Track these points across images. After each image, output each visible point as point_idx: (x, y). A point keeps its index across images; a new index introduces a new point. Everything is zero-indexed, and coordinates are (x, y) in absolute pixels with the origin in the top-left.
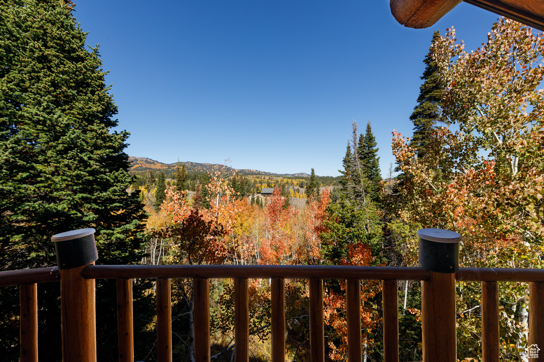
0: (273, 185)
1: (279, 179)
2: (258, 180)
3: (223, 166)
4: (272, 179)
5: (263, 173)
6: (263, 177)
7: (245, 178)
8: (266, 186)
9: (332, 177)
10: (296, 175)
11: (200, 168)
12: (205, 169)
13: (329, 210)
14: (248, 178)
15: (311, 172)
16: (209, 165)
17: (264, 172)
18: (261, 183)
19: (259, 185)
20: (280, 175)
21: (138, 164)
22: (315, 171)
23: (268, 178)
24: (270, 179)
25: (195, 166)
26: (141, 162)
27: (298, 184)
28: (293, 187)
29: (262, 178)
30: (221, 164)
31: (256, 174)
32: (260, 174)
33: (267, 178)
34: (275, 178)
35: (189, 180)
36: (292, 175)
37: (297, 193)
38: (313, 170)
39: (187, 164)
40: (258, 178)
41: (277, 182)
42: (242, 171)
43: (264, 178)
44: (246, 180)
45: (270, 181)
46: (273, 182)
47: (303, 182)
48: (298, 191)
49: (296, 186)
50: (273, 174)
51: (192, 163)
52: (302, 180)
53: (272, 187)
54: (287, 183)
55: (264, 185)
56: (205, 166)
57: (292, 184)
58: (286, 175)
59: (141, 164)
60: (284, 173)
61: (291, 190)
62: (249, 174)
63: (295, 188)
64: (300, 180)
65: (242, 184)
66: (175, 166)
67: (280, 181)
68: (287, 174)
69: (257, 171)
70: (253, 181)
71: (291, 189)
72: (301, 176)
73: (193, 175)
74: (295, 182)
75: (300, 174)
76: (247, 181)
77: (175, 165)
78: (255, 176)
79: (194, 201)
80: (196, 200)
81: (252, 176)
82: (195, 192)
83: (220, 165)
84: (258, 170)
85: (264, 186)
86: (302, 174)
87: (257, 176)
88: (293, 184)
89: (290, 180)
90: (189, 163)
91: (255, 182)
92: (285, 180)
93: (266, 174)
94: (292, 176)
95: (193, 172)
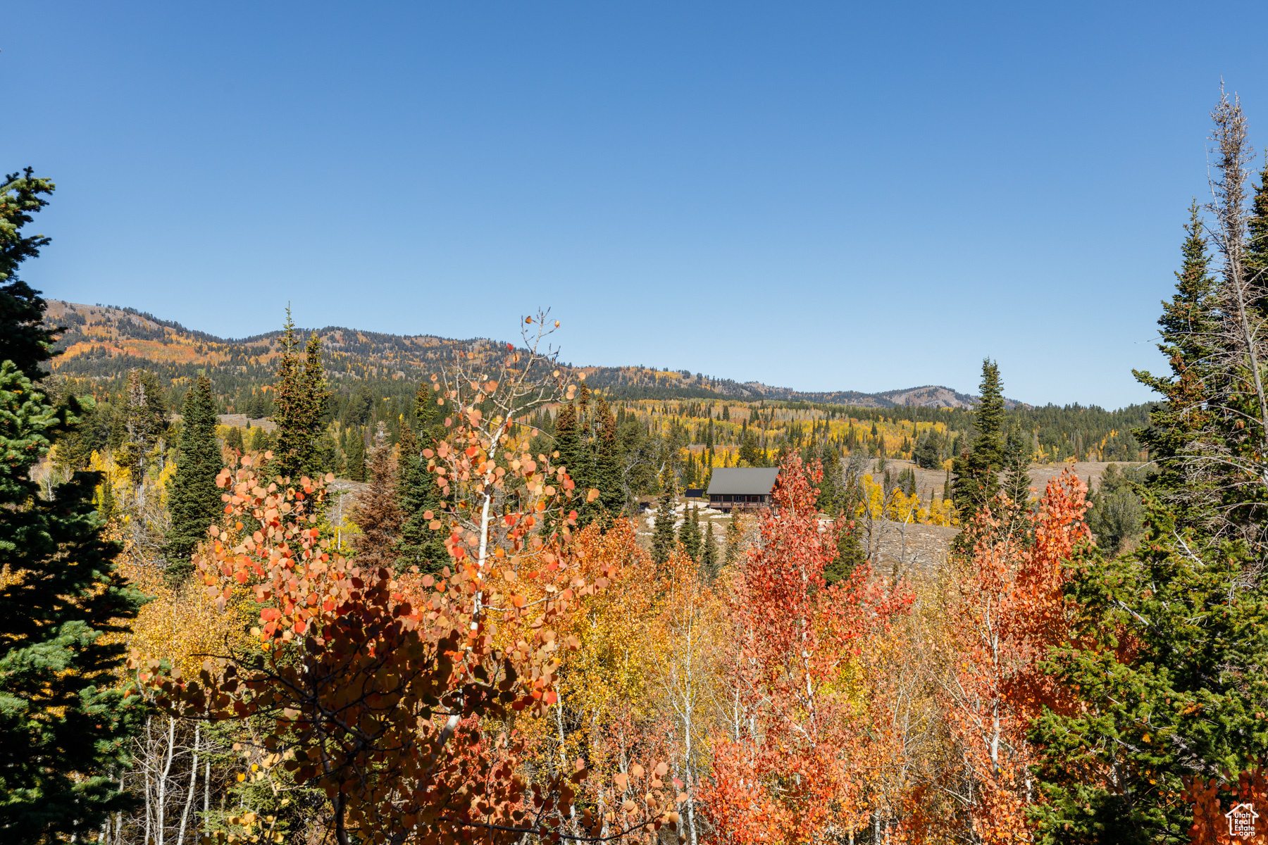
0: (771, 453)
1: (808, 420)
2: (691, 425)
3: (508, 349)
4: (766, 422)
5: (718, 390)
6: (718, 409)
7: (621, 413)
8: (736, 457)
9: (1096, 411)
10: (900, 401)
11: (390, 358)
12: (417, 364)
13: (1085, 593)
14: (638, 413)
15: (981, 380)
16: (435, 343)
17: (727, 384)
18: (707, 439)
19: (696, 451)
20: (809, 396)
21: (86, 340)
22: (1004, 377)
23: (747, 414)
24: (755, 417)
25: (364, 350)
26: (100, 331)
27: (906, 447)
28: (882, 464)
29: (714, 412)
30: (498, 338)
31: (680, 393)
32: (703, 394)
33: (740, 412)
34: (785, 416)
35: (337, 424)
36: (878, 397)
37: (901, 496)
38: (990, 373)
39: (324, 340)
40: (692, 413)
41: (795, 434)
42: (605, 376)
43: (726, 416)
44: (628, 426)
45: (755, 430)
46: (772, 433)
47: (934, 435)
48: (909, 484)
49: (898, 456)
50: (772, 393)
51: (349, 335)
52: (928, 426)
53: (765, 463)
54: (849, 441)
55: (722, 450)
56: (419, 347)
57: (877, 446)
58: (842, 396)
59: (101, 340)
60: (834, 389)
61: (870, 480)
62: (646, 393)
63: (889, 467)
64: (921, 426)
65: (608, 443)
66: (266, 350)
67: (808, 431)
68: (849, 395)
69: (687, 375)
70: (664, 430)
71: (868, 472)
72: (923, 402)
73: (356, 399)
74: (892, 437)
75: (917, 392)
76: (634, 432)
77: (266, 342)
78: (674, 404)
79: (360, 534)
80: (372, 526)
81: (659, 405)
82: (366, 487)
83: (494, 345)
84: (694, 373)
85: (727, 453)
86: (933, 392)
87: (687, 402)
88: (881, 445)
89: (863, 428)
90: (338, 335)
91: (678, 435)
92: (839, 427)
93: (733, 392)
94: (876, 406)
95: (354, 383)
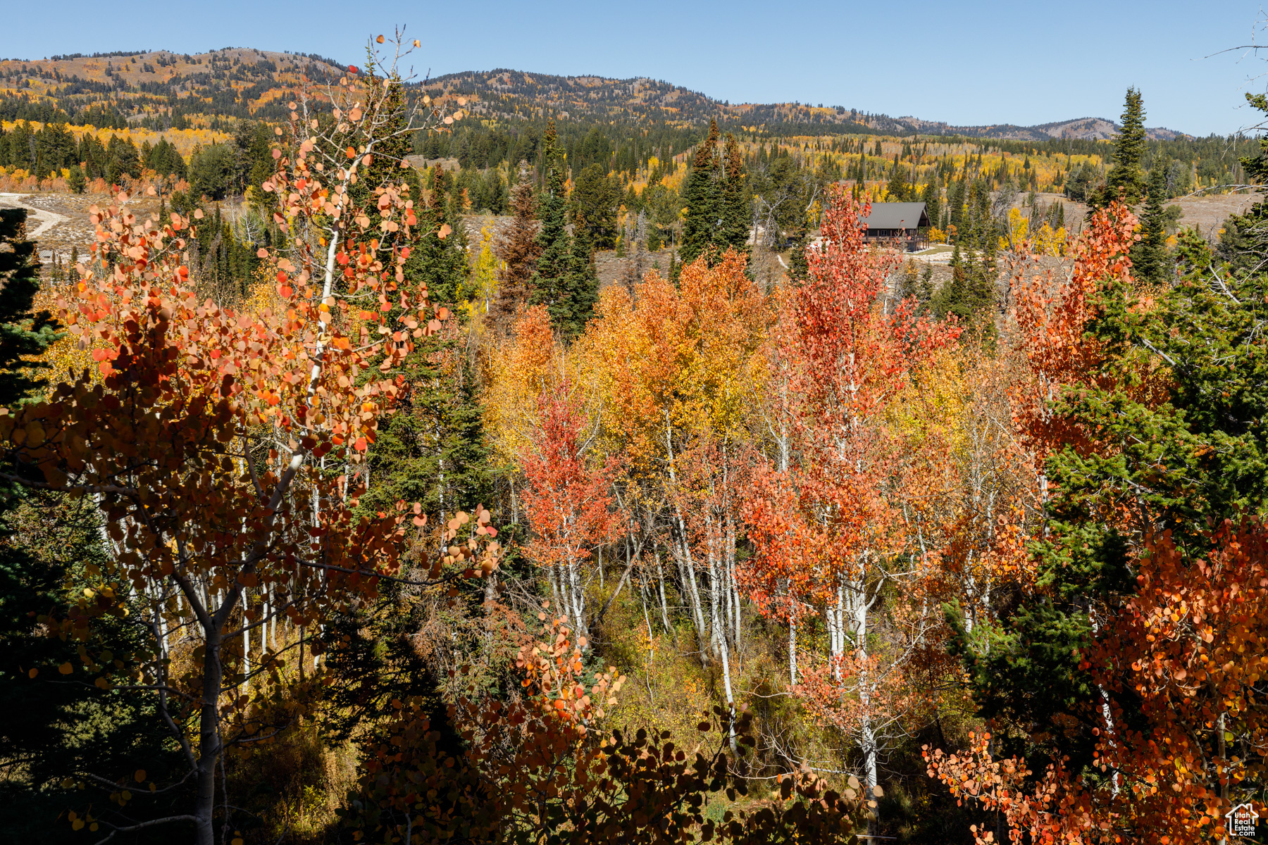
0: (920, 188)
1: (959, 154)
2: (843, 160)
3: (666, 88)
4: (918, 157)
5: (871, 125)
6: (870, 145)
7: (775, 150)
8: (885, 192)
10: (1056, 133)
11: (555, 99)
12: (580, 105)
14: (791, 150)
15: (1123, 110)
16: (597, 83)
17: (881, 119)
18: (858, 174)
19: (846, 188)
20: (963, 130)
21: (278, 86)
23: (899, 149)
24: (907, 152)
25: (530, 91)
26: (290, 77)
27: (1058, 181)
28: (1032, 198)
29: (867, 148)
30: (657, 78)
31: (833, 129)
32: (856, 130)
33: (892, 147)
34: (937, 151)
35: (506, 163)
36: (1034, 130)
37: (1048, 229)
38: (1133, 102)
39: (492, 81)
40: (845, 149)
41: (946, 168)
42: (762, 114)
43: (879, 151)
44: (778, 162)
45: (906, 164)
46: (923, 168)
47: (1087, 168)
48: (1058, 218)
49: (1049, 190)
50: (926, 128)
51: (516, 76)
52: (1082, 158)
53: (913, 198)
54: (1001, 175)
55: (873, 185)
56: (581, 88)
57: (1029, 180)
58: (997, 130)
59: (291, 86)
60: (989, 123)
61: (1017, 212)
62: (801, 129)
63: (1039, 201)
64: (1075, 159)
65: (734, 179)
66: (440, 93)
67: (959, 166)
68: (1004, 129)
69: (841, 110)
70: (815, 167)
71: (1016, 206)
72: (1079, 134)
73: (523, 138)
74: (1044, 171)
75: (1074, 124)
76: (783, 169)
77: (440, 85)
78: (827, 140)
79: (504, 266)
80: (517, 260)
81: (812, 141)
82: (508, 221)
83: (653, 84)
84: (848, 109)
85: (877, 186)
86: (1090, 124)
87: (840, 138)
88: (1032, 179)
89: (1016, 161)
90: (506, 77)
91: (829, 167)
92: (991, 162)
93: (887, 127)
94: (1031, 139)
95: (521, 124)
